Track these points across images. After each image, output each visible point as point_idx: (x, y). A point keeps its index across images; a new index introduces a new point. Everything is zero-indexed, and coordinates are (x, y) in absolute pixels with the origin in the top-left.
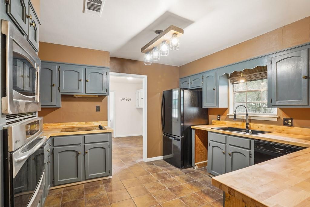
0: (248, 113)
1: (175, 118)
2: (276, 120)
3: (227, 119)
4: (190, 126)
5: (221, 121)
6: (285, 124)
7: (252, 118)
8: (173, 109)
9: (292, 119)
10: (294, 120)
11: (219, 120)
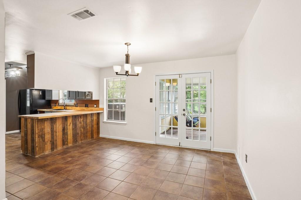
0: (65, 102)
1: (28, 107)
2: (73, 105)
3: (59, 105)
4: (37, 110)
5: (56, 107)
6: (76, 106)
7: (67, 105)
8: (27, 101)
9: (77, 104)
10: (78, 105)
11: (55, 106)
